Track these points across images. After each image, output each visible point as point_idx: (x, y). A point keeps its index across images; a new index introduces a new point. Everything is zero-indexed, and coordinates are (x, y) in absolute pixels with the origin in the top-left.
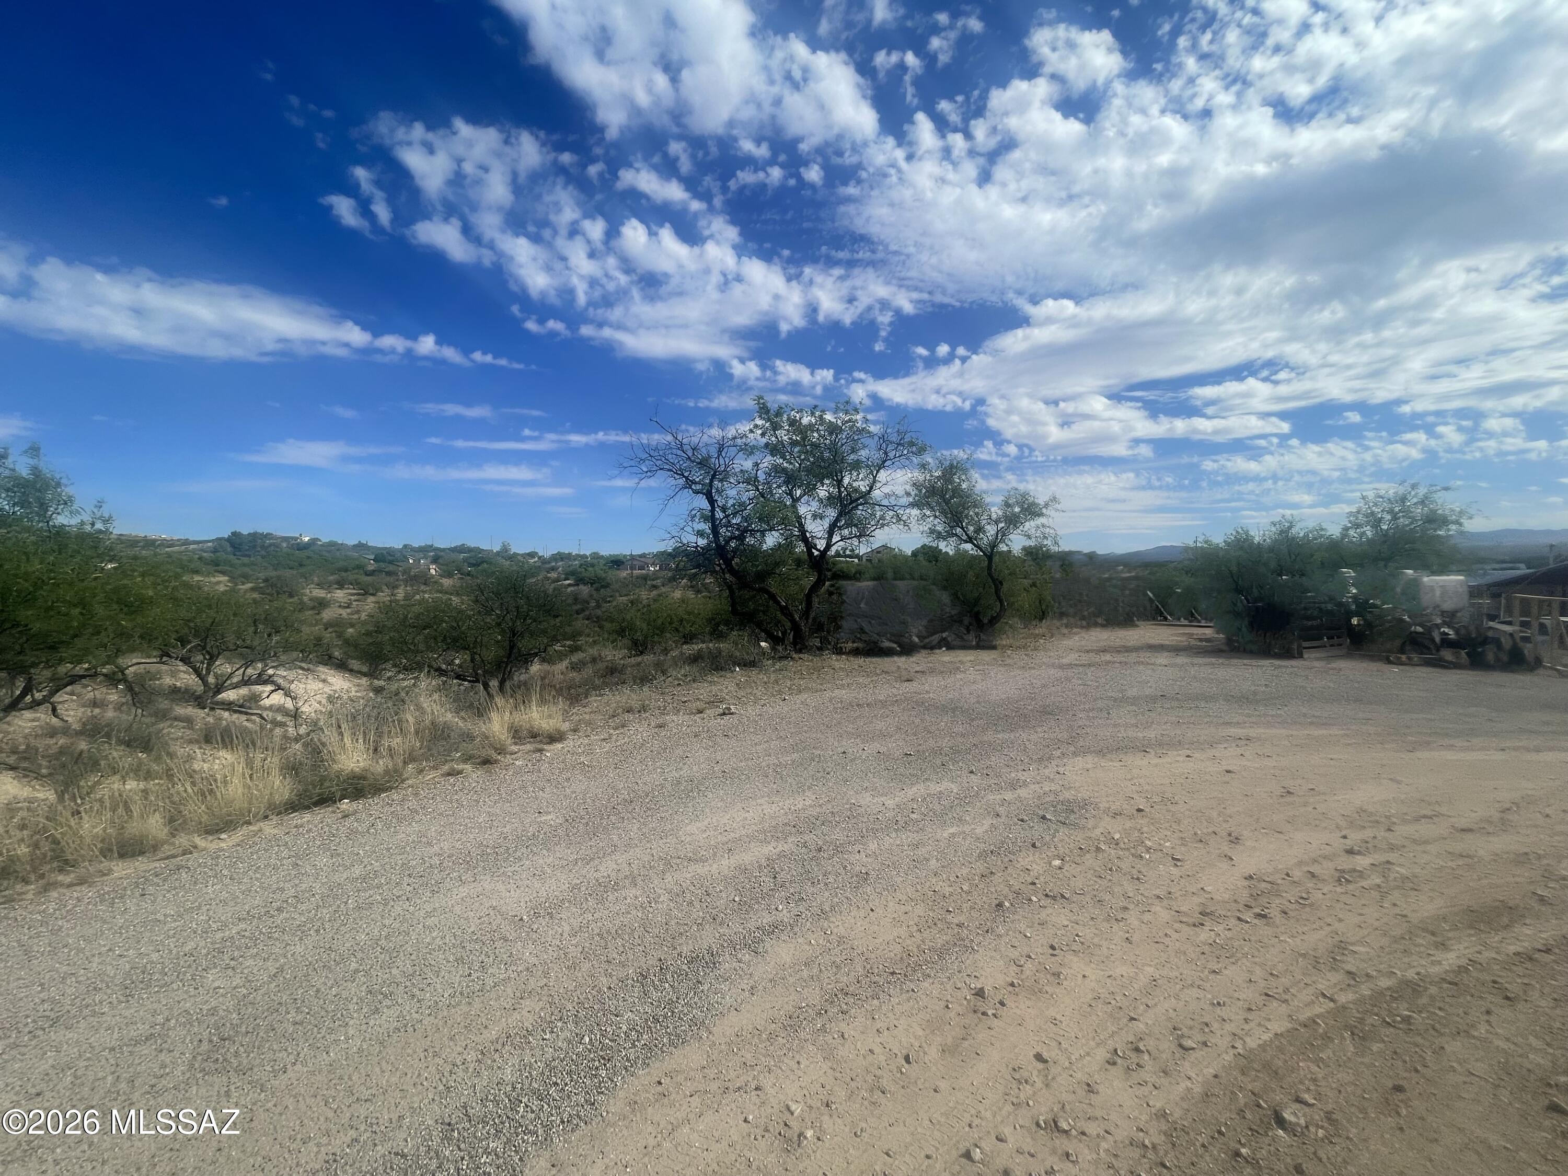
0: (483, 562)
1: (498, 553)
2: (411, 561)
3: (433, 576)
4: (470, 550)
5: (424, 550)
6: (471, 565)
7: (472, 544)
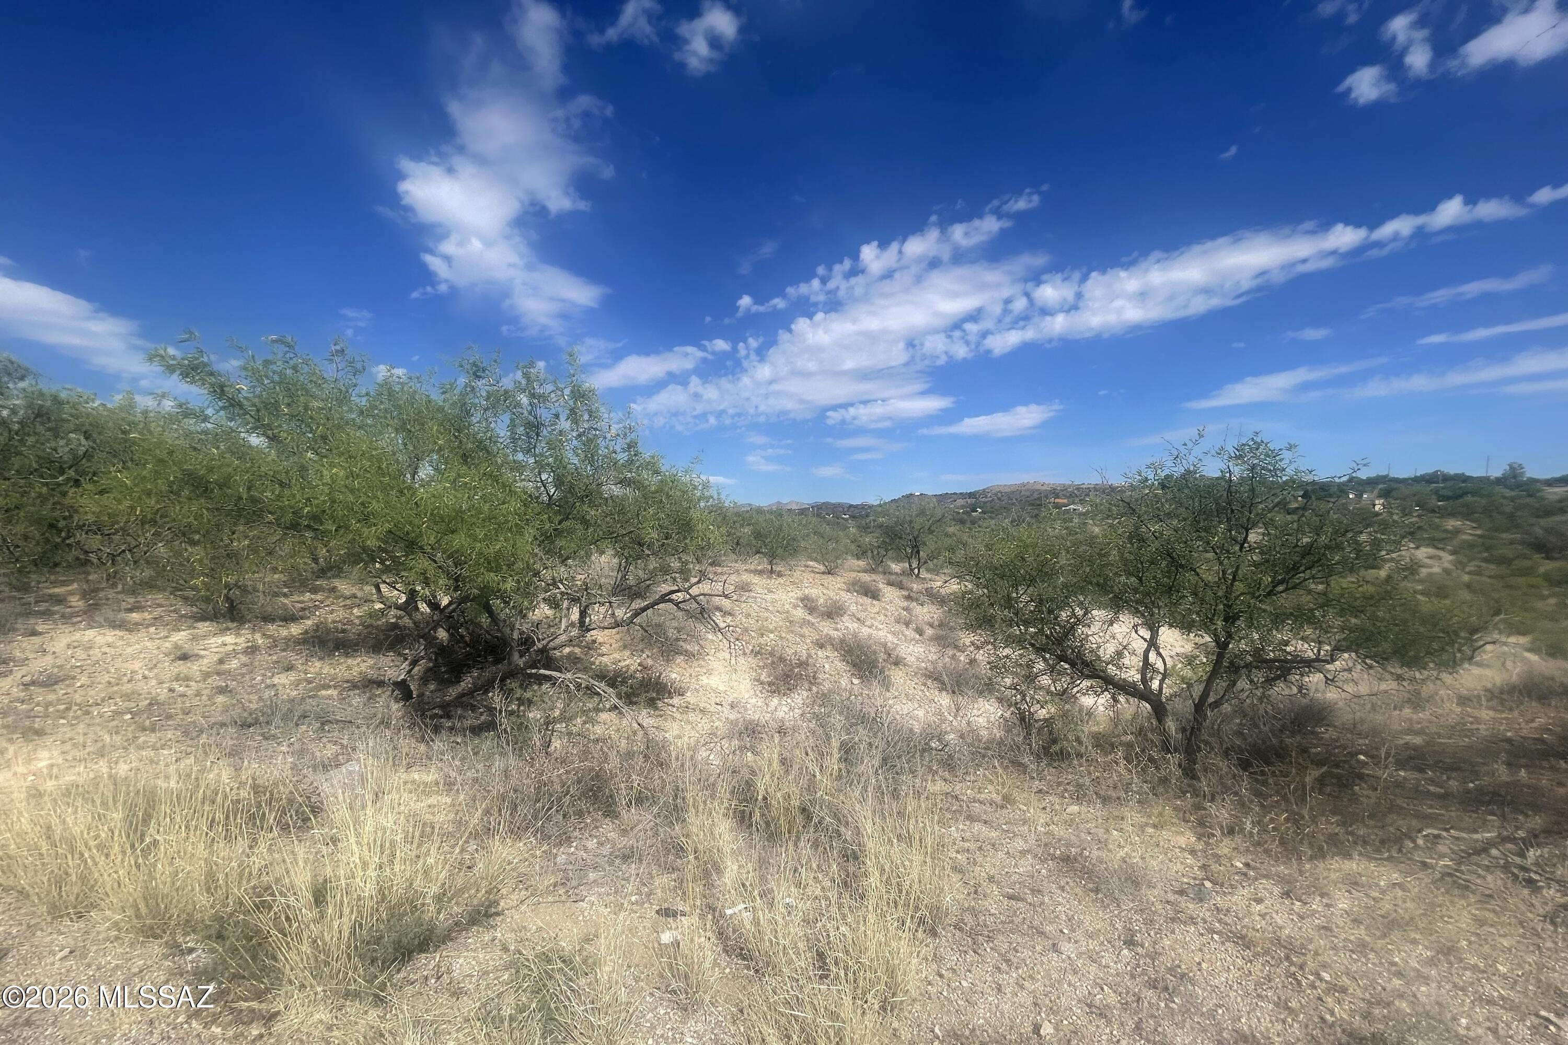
0: (1466, 493)
1: (1498, 481)
2: (1351, 496)
3: (1377, 514)
4: (1446, 478)
5: (1371, 483)
6: (1442, 498)
7: (1452, 470)
